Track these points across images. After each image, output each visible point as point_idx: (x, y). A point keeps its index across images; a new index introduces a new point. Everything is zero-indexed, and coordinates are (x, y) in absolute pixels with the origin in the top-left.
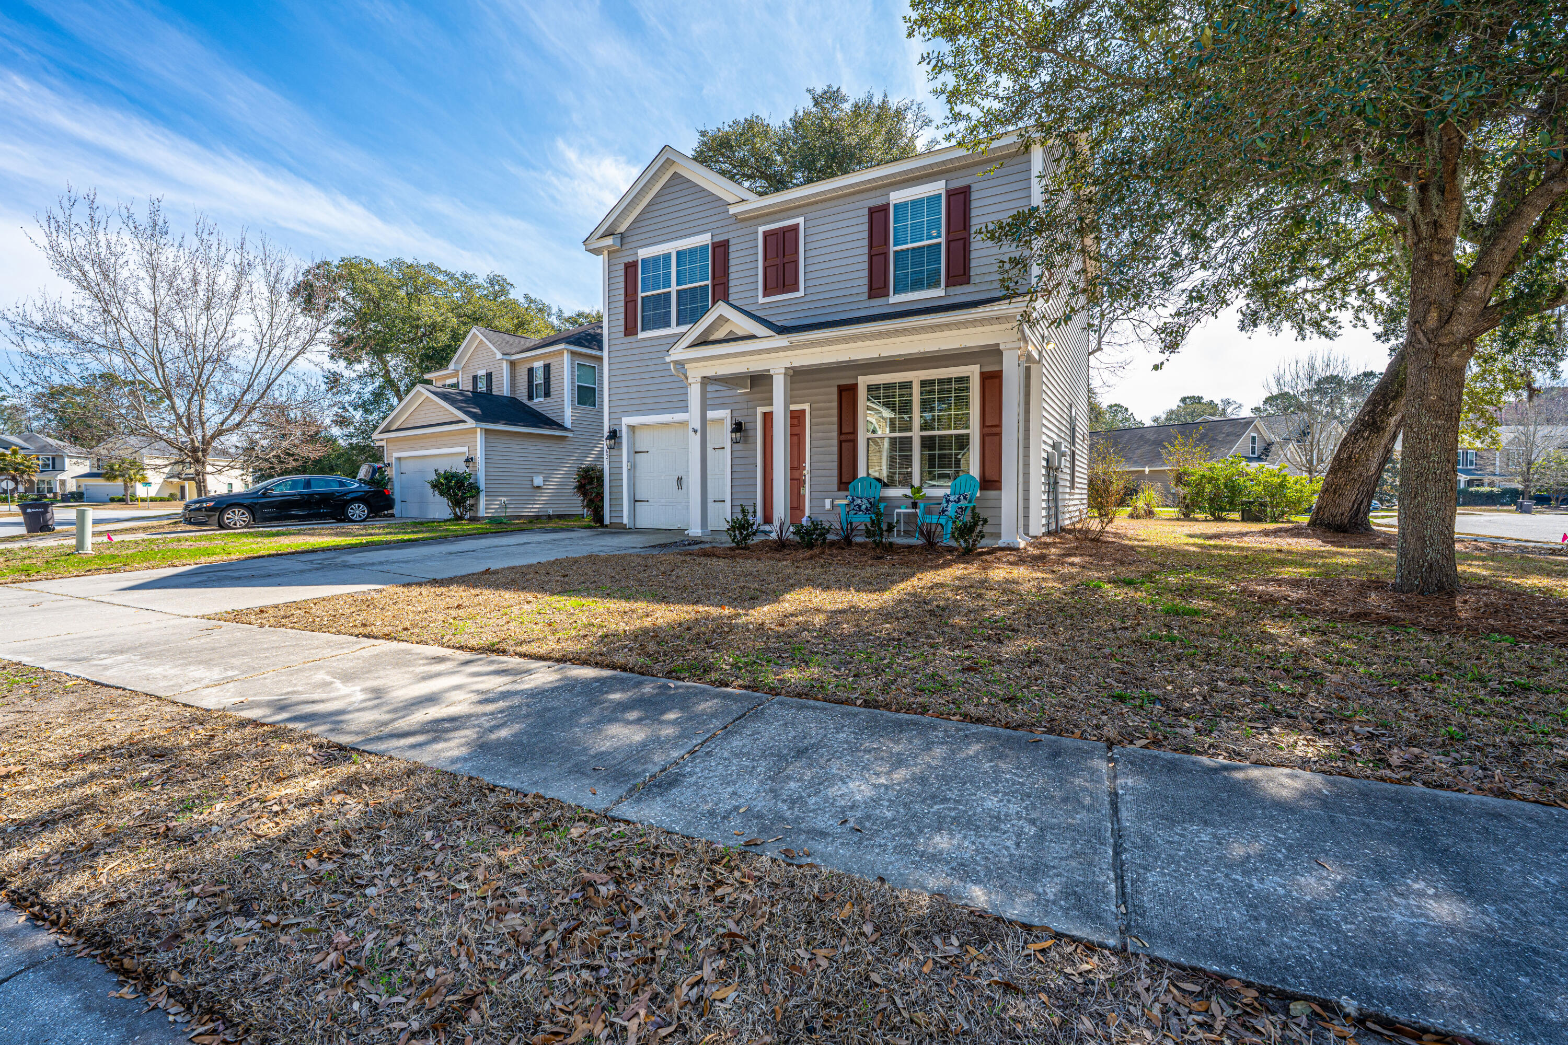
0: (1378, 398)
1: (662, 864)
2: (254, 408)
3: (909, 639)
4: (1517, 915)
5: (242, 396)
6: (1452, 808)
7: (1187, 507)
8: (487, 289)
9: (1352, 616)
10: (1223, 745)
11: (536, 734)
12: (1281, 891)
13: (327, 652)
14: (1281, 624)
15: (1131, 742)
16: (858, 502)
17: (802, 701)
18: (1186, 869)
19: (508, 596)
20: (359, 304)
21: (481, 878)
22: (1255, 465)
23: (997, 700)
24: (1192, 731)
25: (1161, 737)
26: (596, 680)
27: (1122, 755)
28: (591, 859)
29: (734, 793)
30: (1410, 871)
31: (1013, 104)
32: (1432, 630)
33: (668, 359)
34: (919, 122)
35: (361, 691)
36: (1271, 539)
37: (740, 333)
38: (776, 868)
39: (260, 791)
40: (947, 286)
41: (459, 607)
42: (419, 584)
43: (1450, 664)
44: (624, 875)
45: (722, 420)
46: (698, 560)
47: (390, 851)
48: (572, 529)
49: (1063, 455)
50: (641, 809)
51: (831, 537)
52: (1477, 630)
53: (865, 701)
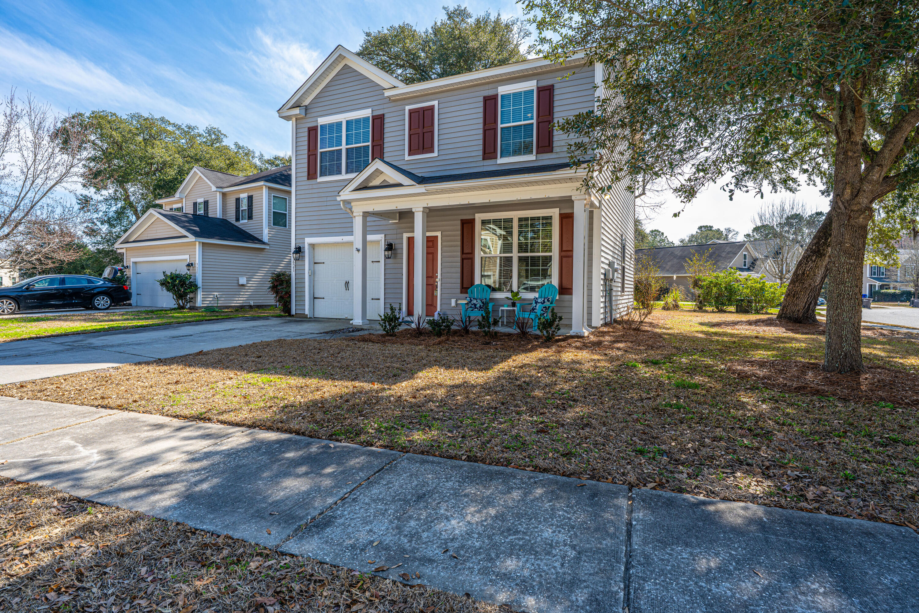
0: (821, 234)
1: (315, 590)
2: (20, 223)
3: (503, 407)
4: (871, 605)
5: (11, 215)
6: (842, 529)
7: (701, 302)
8: (206, 137)
9: (795, 388)
10: (704, 486)
11: (229, 487)
12: (729, 593)
13: (72, 421)
14: (750, 395)
15: (645, 485)
16: (475, 302)
17: (424, 457)
18: (670, 579)
19: (215, 373)
20: (106, 146)
21: (181, 603)
22: (745, 273)
23: (558, 455)
24: (685, 475)
25: (664, 481)
26: (278, 442)
27: (637, 495)
28: (263, 586)
29: (371, 531)
30: (811, 576)
31: (582, 32)
32: (844, 399)
33: (338, 199)
34: (522, 34)
35: (98, 453)
36: (753, 327)
37: (391, 182)
38: (395, 589)
39: (14, 538)
40: (537, 153)
41: (177, 382)
42: (148, 363)
43: (852, 424)
44: (287, 598)
45: (378, 242)
46: (359, 344)
47: (113, 585)
48: (266, 318)
49: (616, 270)
50: (304, 545)
51: (453, 327)
52: (871, 399)
53: (468, 456)
